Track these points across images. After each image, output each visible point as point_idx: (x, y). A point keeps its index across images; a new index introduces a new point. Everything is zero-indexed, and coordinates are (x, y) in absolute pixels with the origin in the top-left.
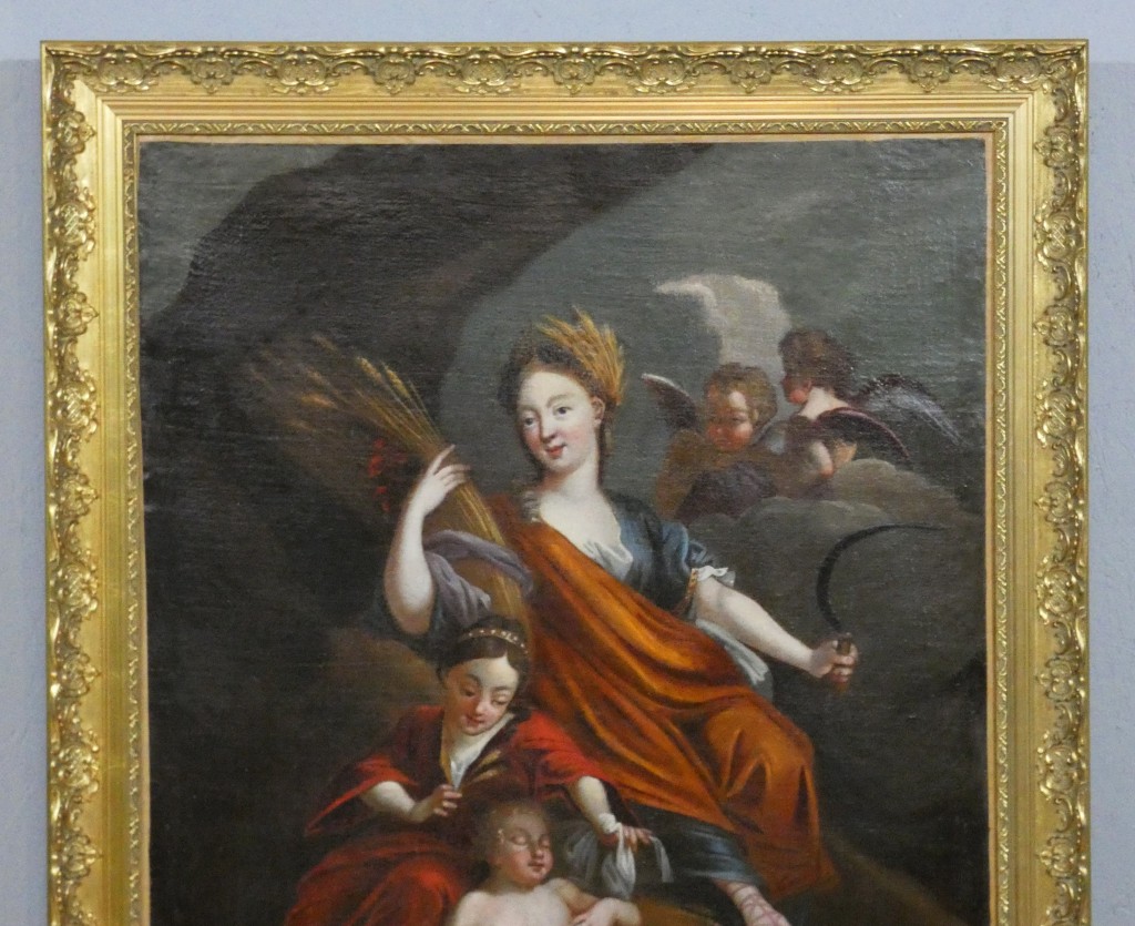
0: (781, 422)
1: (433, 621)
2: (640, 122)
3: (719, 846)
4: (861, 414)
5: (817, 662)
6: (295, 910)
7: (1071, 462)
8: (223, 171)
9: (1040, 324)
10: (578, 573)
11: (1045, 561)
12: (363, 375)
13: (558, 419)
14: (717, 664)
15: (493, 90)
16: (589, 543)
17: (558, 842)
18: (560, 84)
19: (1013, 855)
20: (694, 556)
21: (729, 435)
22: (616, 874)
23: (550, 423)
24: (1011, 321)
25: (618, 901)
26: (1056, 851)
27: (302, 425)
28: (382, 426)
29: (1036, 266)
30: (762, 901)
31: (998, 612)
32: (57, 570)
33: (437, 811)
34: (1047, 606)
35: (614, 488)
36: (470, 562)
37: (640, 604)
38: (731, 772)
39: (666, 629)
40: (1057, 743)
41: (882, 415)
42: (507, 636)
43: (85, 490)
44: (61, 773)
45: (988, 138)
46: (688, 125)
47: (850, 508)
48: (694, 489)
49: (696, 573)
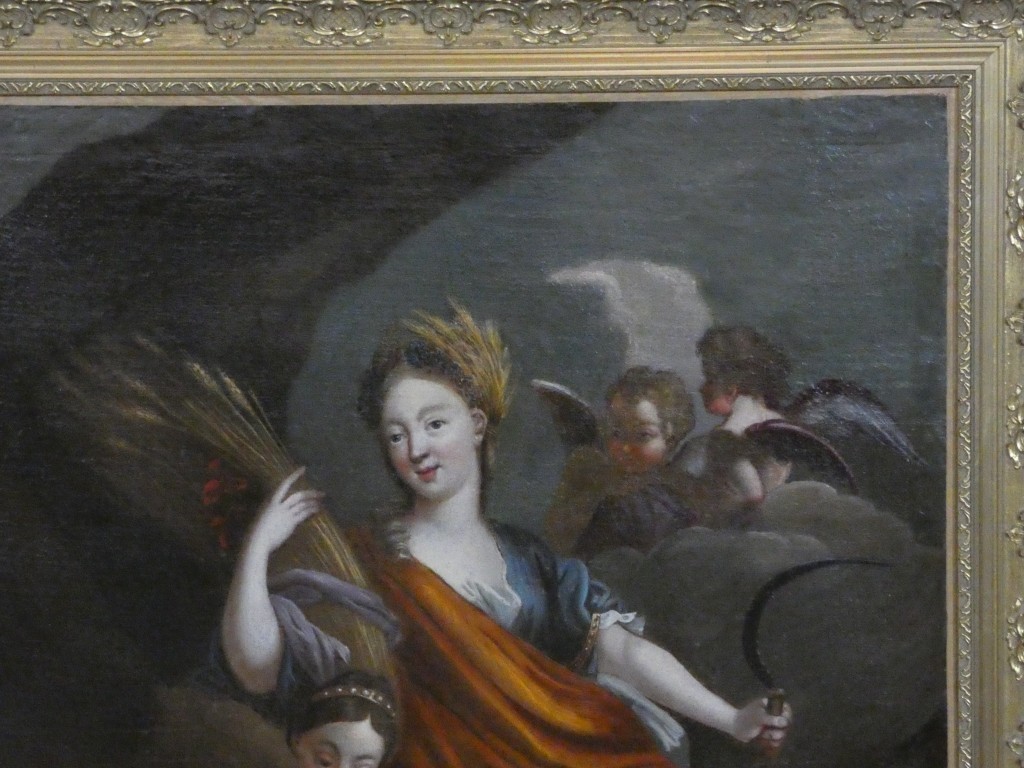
0: (701, 437)
1: (281, 674)
2: (528, 79)
4: (796, 428)
5: (744, 723)
8: (24, 138)
9: (1013, 319)
10: (455, 620)
11: (1018, 603)
12: (194, 384)
13: (432, 435)
15: (352, 40)
16: (469, 583)
18: (430, 33)
20: (595, 599)
21: (637, 454)
23: (421, 439)
24: (977, 315)
27: (122, 444)
28: (219, 445)
29: (1008, 250)
34: (1020, 658)
35: (498, 516)
36: (322, 607)
37: (530, 657)
39: (560, 686)
41: (823, 428)
42: (369, 695)
45: (951, 94)
46: (587, 82)
47: (783, 540)
48: (595, 518)
49: (597, 619)
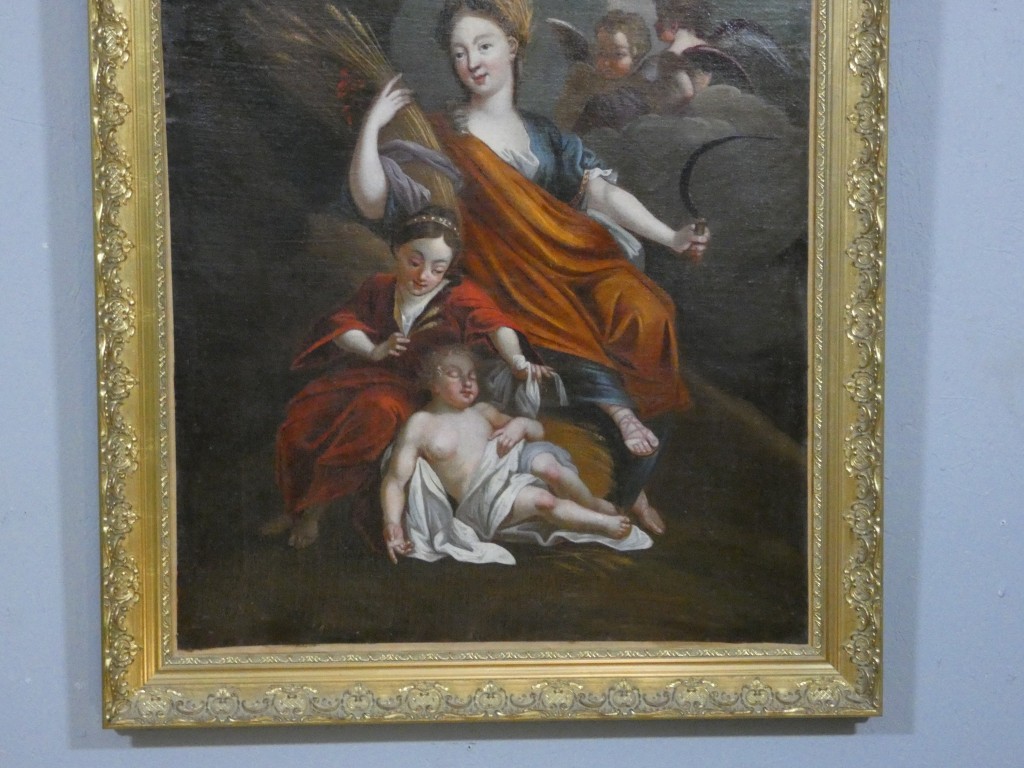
0: (655, 56)
1: (387, 207)
3: (603, 379)
4: (715, 50)
5: (680, 241)
6: (284, 425)
7: (875, 86)
10: (496, 173)
11: (854, 163)
12: (331, 18)
13: (482, 53)
14: (603, 243)
16: (506, 150)
17: (483, 375)
19: (826, 386)
20: (586, 160)
21: (613, 66)
22: (526, 400)
23: (476, 57)
25: (527, 419)
26: (858, 382)
28: (347, 58)
30: (635, 420)
31: (817, 203)
32: (100, 167)
33: (392, 352)
34: (855, 197)
35: (524, 107)
36: (413, 164)
37: (545, 198)
38: (612, 324)
39: (563, 216)
40: (861, 301)
41: (732, 51)
42: (443, 221)
43: (121, 106)
44: (106, 321)
47: (706, 123)
48: (586, 109)
49: (588, 173)
